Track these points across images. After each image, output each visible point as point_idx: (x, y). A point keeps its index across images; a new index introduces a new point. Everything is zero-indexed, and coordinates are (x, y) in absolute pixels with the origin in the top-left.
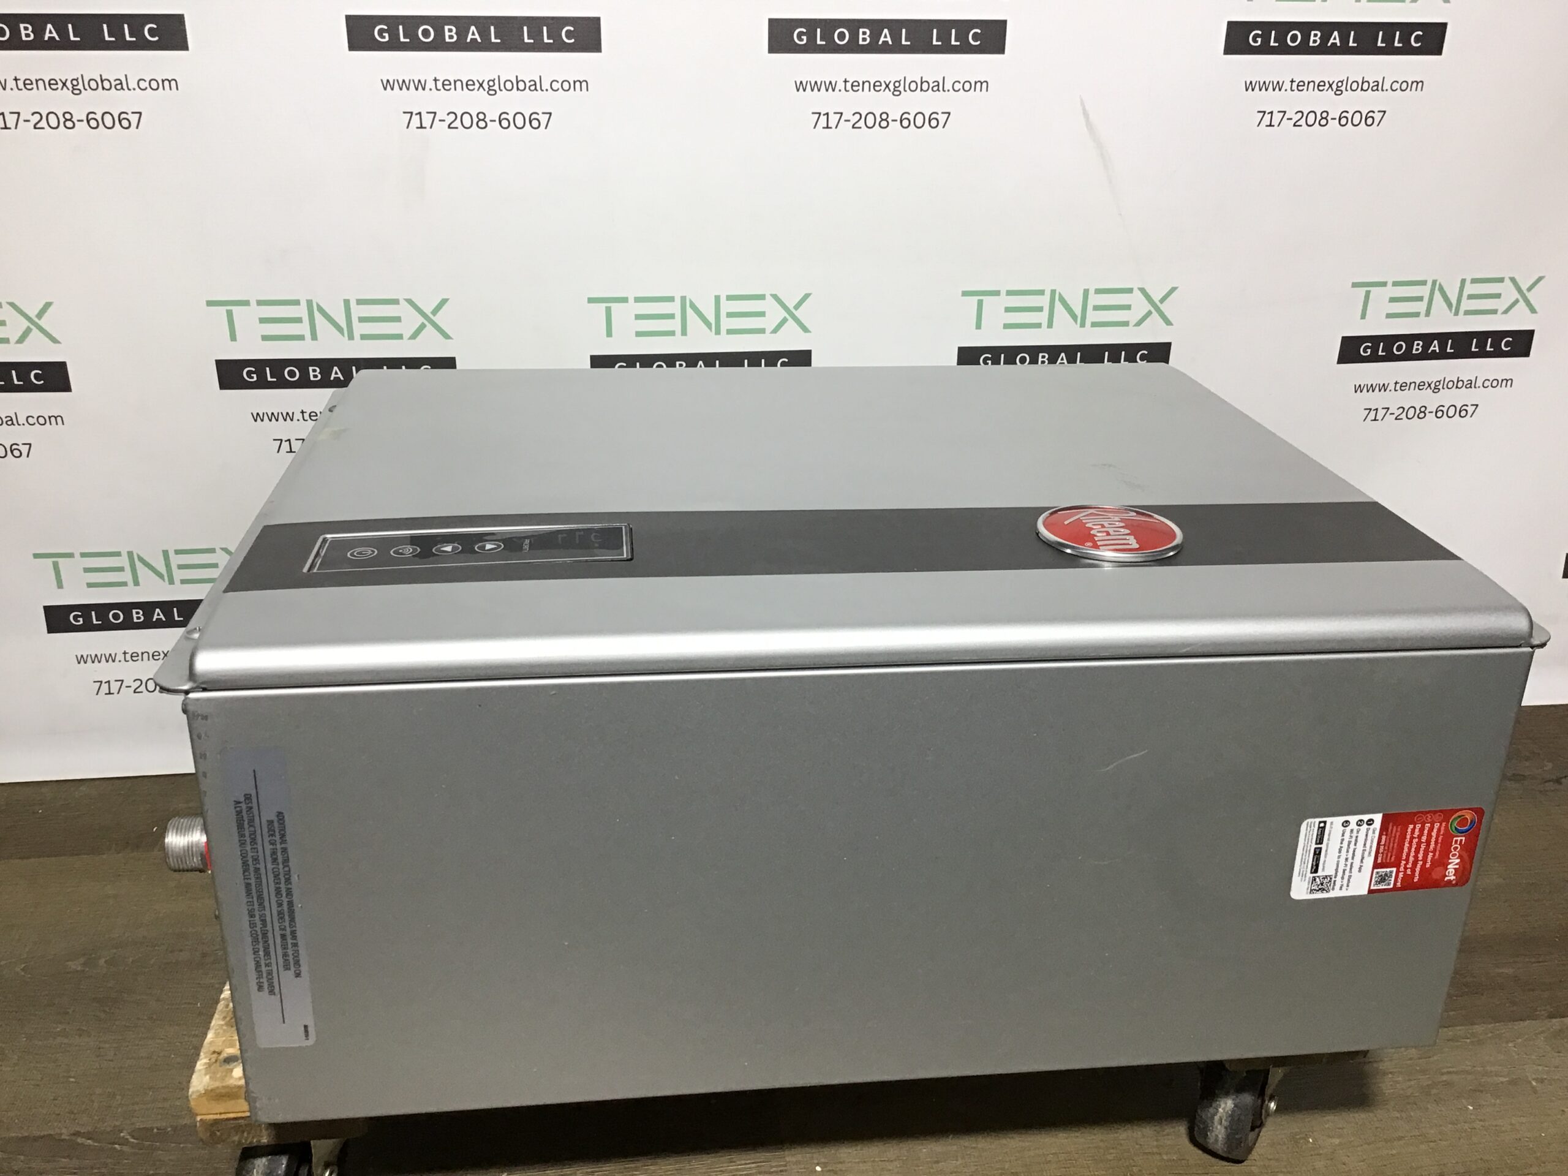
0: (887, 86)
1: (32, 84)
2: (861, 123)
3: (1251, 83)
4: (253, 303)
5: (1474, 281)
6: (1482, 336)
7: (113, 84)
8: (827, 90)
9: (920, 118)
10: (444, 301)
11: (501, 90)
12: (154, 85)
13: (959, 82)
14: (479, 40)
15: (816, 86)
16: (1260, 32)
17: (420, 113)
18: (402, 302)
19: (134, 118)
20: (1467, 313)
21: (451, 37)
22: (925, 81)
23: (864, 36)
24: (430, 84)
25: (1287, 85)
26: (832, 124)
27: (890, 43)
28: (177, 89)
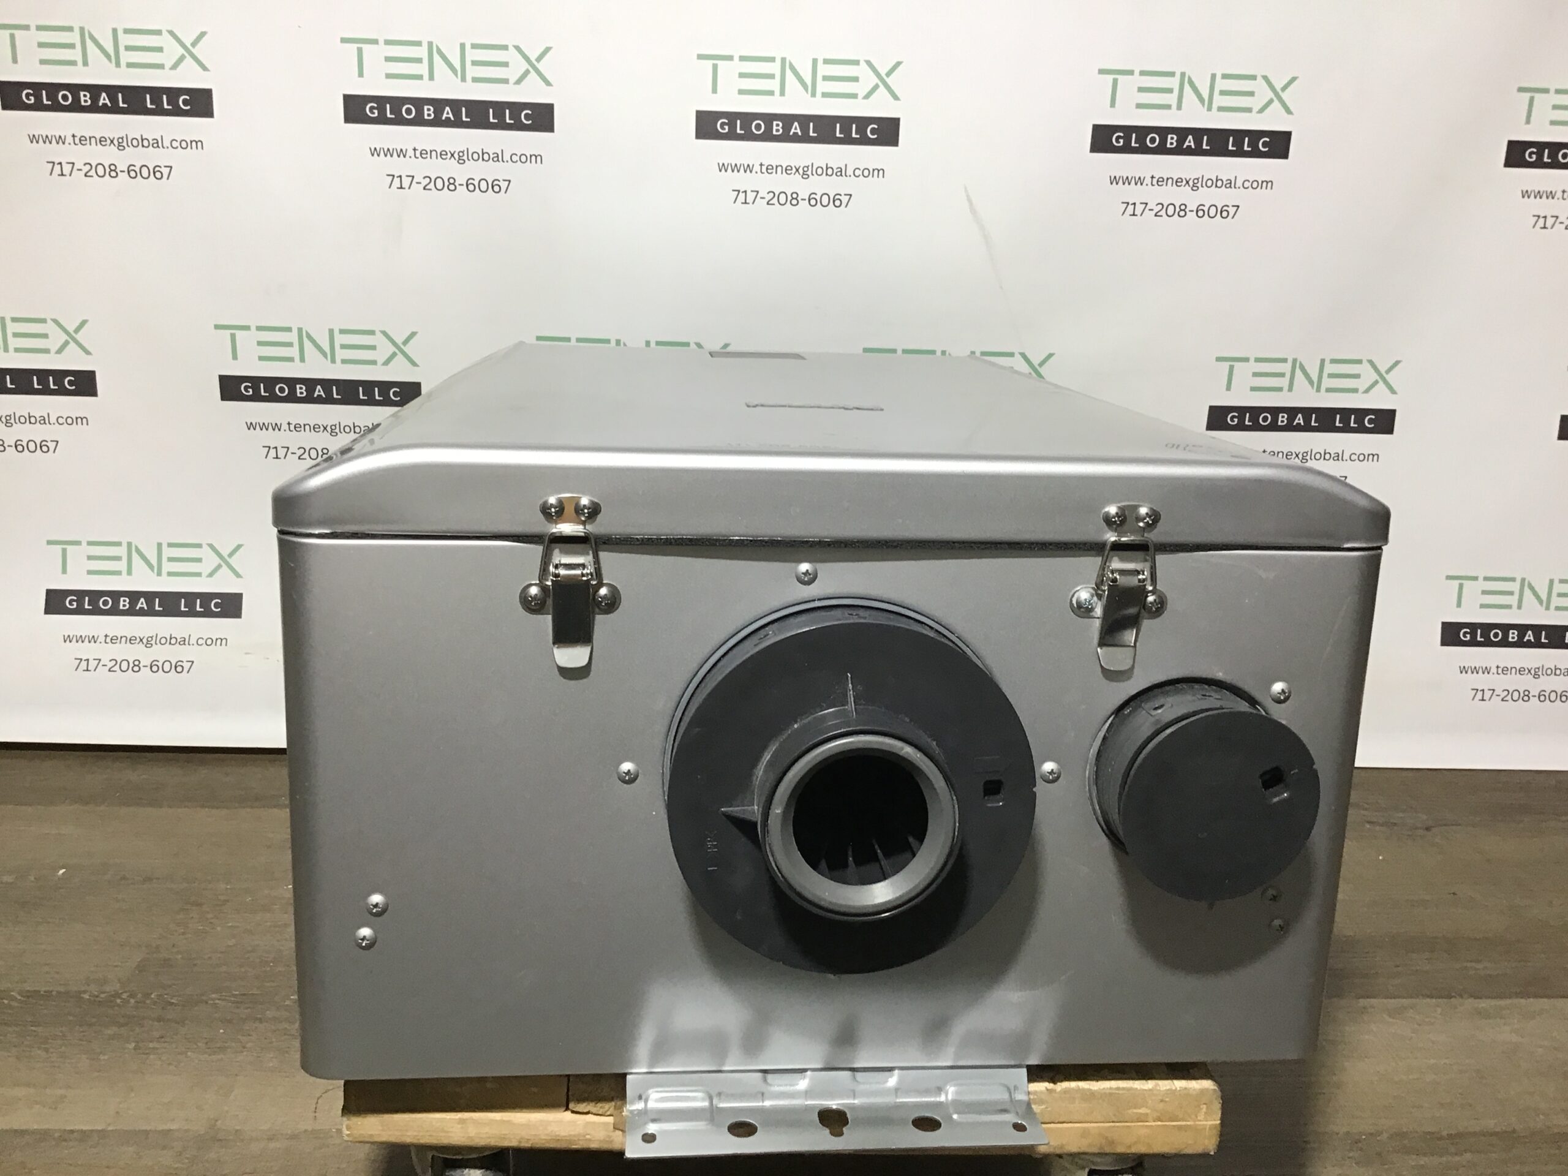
0: (797, 170)
1: (86, 140)
2: (775, 201)
3: (1115, 177)
4: (253, 328)
5: (1333, 361)
6: (1346, 413)
7: (151, 142)
8: (745, 171)
9: (825, 198)
10: (413, 334)
11: (469, 160)
12: (184, 144)
13: (859, 169)
14: (452, 119)
15: (736, 168)
16: (1122, 134)
17: (400, 177)
18: (378, 334)
19: (166, 171)
20: (1328, 390)
21: (429, 115)
22: (832, 168)
23: (777, 128)
24: (411, 153)
25: (1148, 180)
26: (750, 199)
27: (800, 134)
28: (202, 148)
